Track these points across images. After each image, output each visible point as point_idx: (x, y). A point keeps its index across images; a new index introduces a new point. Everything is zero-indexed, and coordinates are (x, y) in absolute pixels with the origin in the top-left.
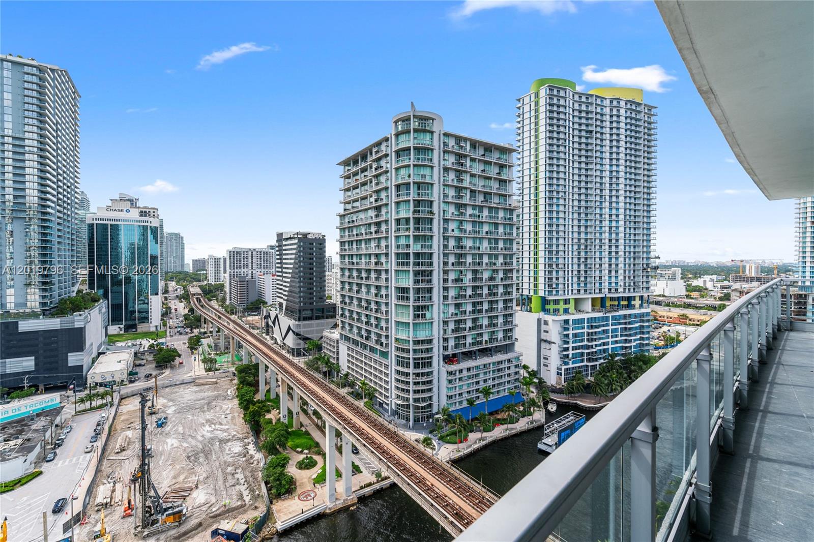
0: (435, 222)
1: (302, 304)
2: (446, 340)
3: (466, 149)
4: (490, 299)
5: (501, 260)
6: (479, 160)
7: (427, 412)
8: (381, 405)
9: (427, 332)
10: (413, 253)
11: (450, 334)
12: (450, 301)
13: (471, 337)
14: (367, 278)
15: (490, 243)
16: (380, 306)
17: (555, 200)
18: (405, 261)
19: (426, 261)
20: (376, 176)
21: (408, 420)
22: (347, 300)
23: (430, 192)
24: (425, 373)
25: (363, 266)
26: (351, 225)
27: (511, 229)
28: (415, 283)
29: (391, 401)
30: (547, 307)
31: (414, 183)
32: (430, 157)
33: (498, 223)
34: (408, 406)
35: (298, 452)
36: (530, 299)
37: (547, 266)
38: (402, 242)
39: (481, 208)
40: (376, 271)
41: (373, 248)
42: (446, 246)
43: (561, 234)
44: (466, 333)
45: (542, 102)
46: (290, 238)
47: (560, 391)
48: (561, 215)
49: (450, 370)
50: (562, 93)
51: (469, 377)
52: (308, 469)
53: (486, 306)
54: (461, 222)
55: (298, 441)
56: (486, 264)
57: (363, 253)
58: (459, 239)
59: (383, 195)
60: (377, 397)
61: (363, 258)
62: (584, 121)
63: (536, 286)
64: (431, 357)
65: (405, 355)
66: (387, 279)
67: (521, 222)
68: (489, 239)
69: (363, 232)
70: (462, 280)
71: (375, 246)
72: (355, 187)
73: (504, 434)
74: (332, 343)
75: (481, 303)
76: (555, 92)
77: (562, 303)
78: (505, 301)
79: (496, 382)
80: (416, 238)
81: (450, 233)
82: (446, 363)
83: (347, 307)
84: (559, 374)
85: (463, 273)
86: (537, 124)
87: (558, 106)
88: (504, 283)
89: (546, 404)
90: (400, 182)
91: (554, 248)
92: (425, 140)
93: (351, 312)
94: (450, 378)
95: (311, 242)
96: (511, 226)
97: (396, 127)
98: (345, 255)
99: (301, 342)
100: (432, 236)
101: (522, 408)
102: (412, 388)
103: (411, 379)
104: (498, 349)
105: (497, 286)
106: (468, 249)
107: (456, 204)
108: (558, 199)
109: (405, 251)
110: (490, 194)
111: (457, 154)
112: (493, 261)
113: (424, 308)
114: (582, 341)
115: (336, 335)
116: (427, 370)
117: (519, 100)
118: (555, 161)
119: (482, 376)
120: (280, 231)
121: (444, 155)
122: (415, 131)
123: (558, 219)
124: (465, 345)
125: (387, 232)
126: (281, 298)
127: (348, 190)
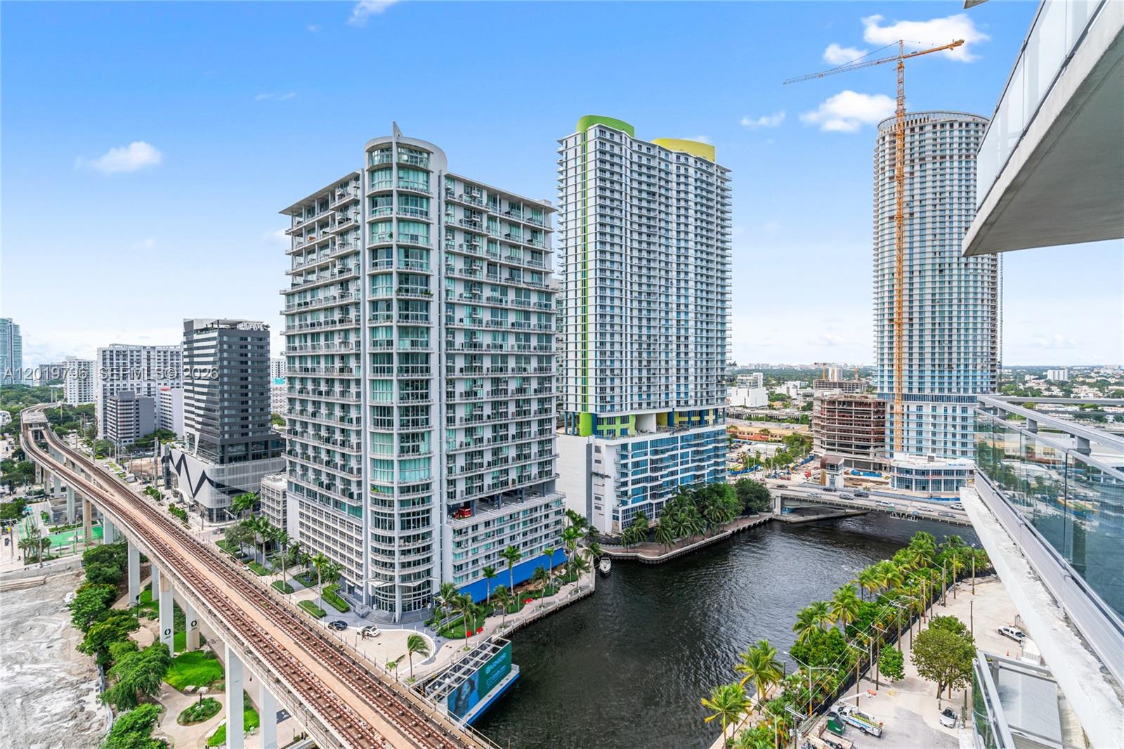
0: (434, 307)
1: (227, 436)
2: (451, 483)
3: (481, 202)
4: (519, 419)
5: (534, 363)
6: (502, 220)
7: (424, 593)
8: (351, 589)
9: (422, 472)
10: (399, 354)
11: (458, 475)
12: (458, 425)
13: (491, 476)
14: (328, 393)
15: (518, 339)
16: (349, 436)
17: (608, 282)
18: (386, 365)
19: (419, 365)
20: (342, 234)
21: (392, 609)
22: (298, 428)
23: (424, 261)
24: (418, 535)
25: (322, 374)
26: (303, 309)
27: (549, 320)
28: (401, 399)
29: (367, 584)
30: (600, 428)
31: (399, 247)
32: (424, 209)
33: (529, 312)
34: (392, 589)
35: (187, 693)
36: (577, 418)
37: (598, 372)
38: (381, 336)
39: (504, 289)
40: (342, 381)
41: (337, 347)
42: (450, 344)
43: (617, 328)
44: (483, 471)
45: (591, 147)
46: (206, 330)
47: (616, 542)
48: (617, 302)
49: (458, 527)
50: (617, 138)
51: (488, 535)
52: (201, 721)
53: (512, 430)
54: (474, 308)
55: (190, 672)
56: (513, 370)
57: (321, 353)
58: (471, 333)
59: (351, 263)
60: (345, 578)
61: (322, 361)
62: (644, 178)
63: (584, 399)
64: (428, 511)
65: (386, 510)
66: (358, 395)
67: (565, 312)
68: (517, 334)
69: (322, 320)
70: (476, 394)
71: (340, 343)
72: (310, 251)
73: (536, 614)
74: (275, 497)
75: (506, 426)
76: (608, 136)
77: (618, 421)
78: (541, 422)
79: (529, 537)
80: (404, 331)
81: (457, 325)
82: (454, 516)
83: (298, 440)
84: (615, 518)
85: (479, 383)
86: (584, 176)
87: (612, 155)
88: (539, 396)
89: (597, 562)
90: (377, 243)
91: (608, 347)
92: (416, 182)
93: (305, 446)
94: (458, 539)
95: (244, 336)
96: (549, 315)
97: (371, 158)
98: (294, 357)
99: (226, 497)
100: (428, 329)
101: (564, 572)
102: (398, 559)
103: (396, 547)
104: (533, 489)
105: (528, 401)
106: (485, 347)
107: (466, 281)
108: (612, 280)
109: (386, 351)
110: (518, 269)
111: (466, 208)
112: (523, 366)
113: (415, 436)
114: (645, 471)
115: (281, 483)
116: (422, 530)
117: (561, 142)
118: (608, 230)
119: (507, 531)
120: (190, 318)
121: (447, 207)
122: (401, 167)
123: (612, 307)
124: (481, 488)
125: (358, 321)
126: (193, 427)
127: (298, 254)
